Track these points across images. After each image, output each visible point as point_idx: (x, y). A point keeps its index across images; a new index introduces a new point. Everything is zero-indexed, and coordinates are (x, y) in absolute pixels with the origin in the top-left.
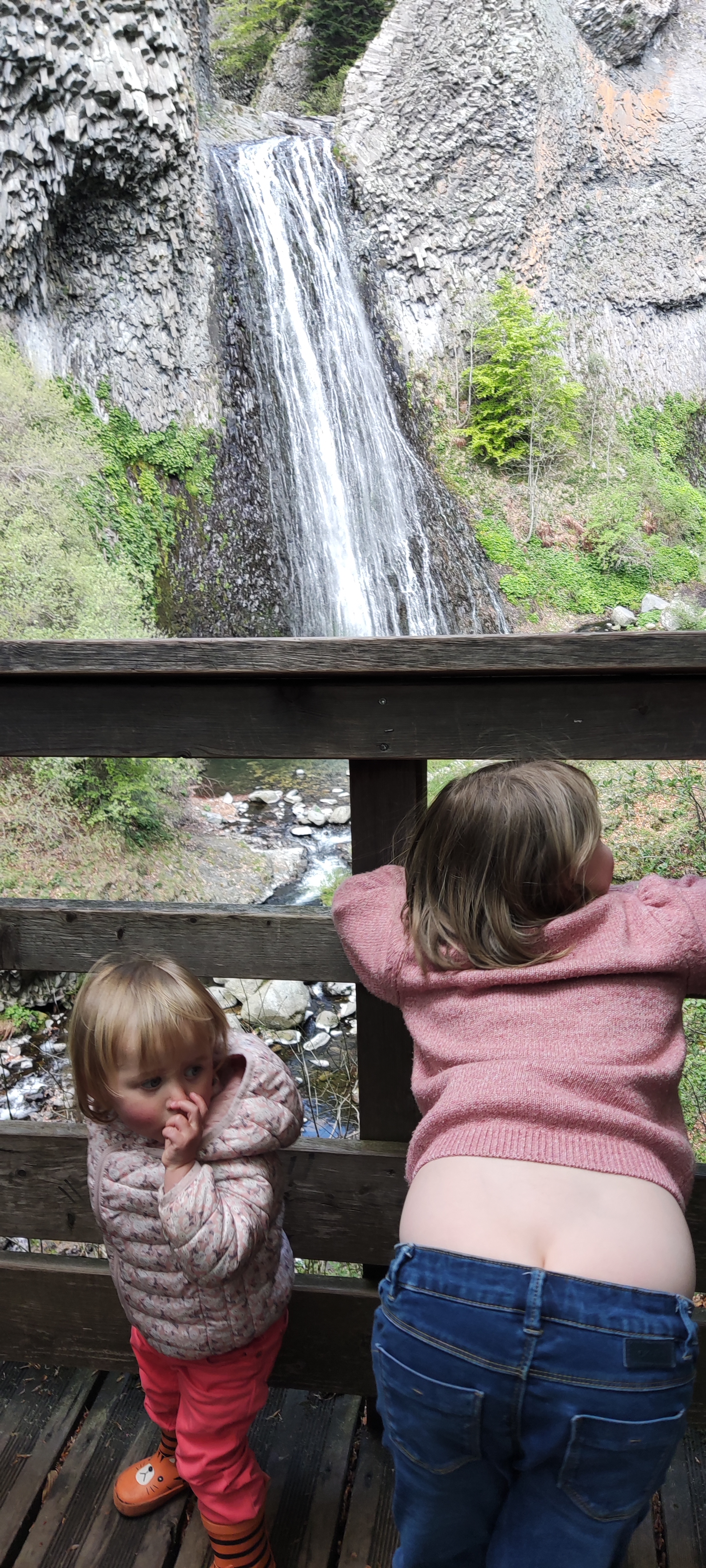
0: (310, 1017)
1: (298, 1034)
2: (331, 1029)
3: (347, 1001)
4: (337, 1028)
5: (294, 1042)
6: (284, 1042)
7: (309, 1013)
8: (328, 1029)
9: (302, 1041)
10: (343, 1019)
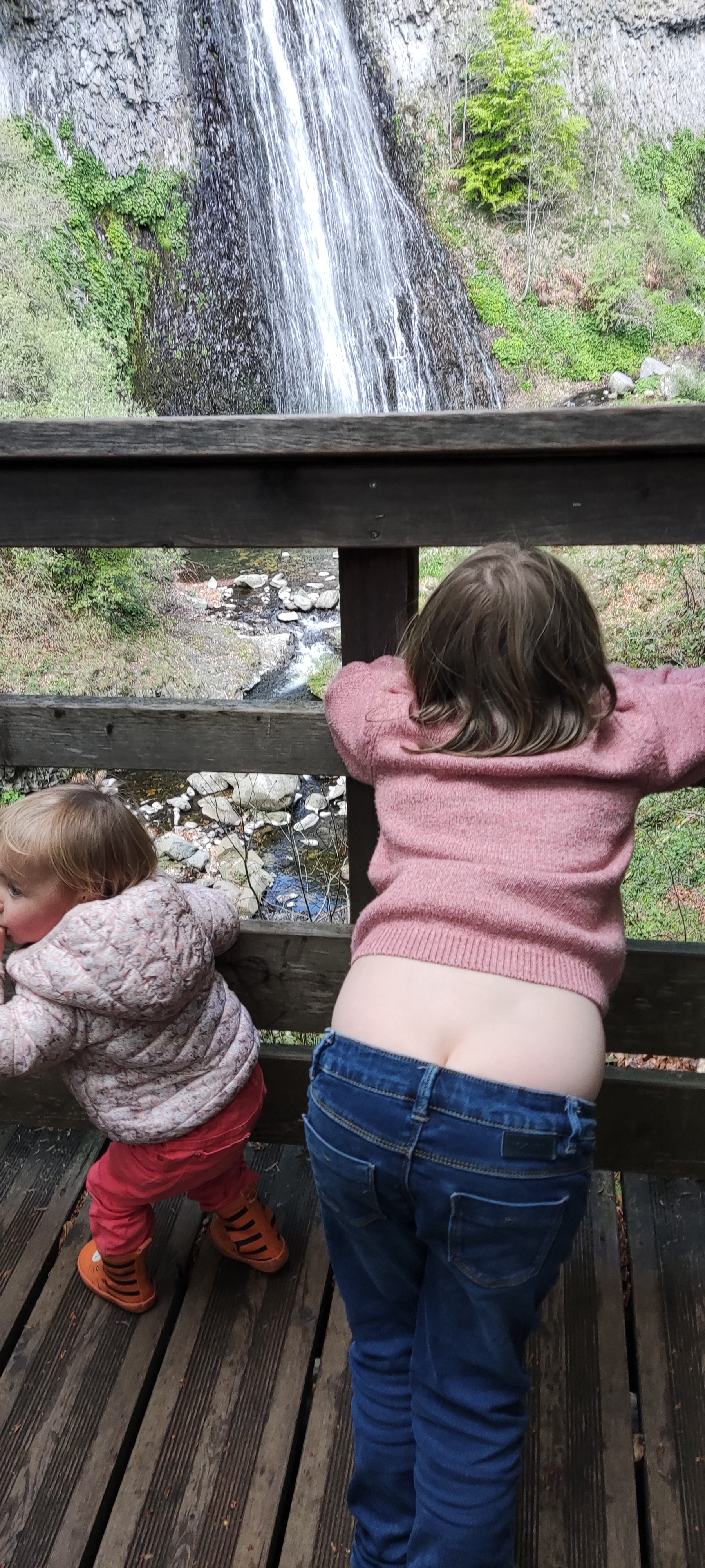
0: (299, 800)
1: (289, 816)
2: (320, 811)
3: (335, 784)
4: (326, 809)
5: (284, 823)
6: (275, 823)
7: (298, 796)
8: (317, 811)
9: (292, 823)
10: (332, 801)
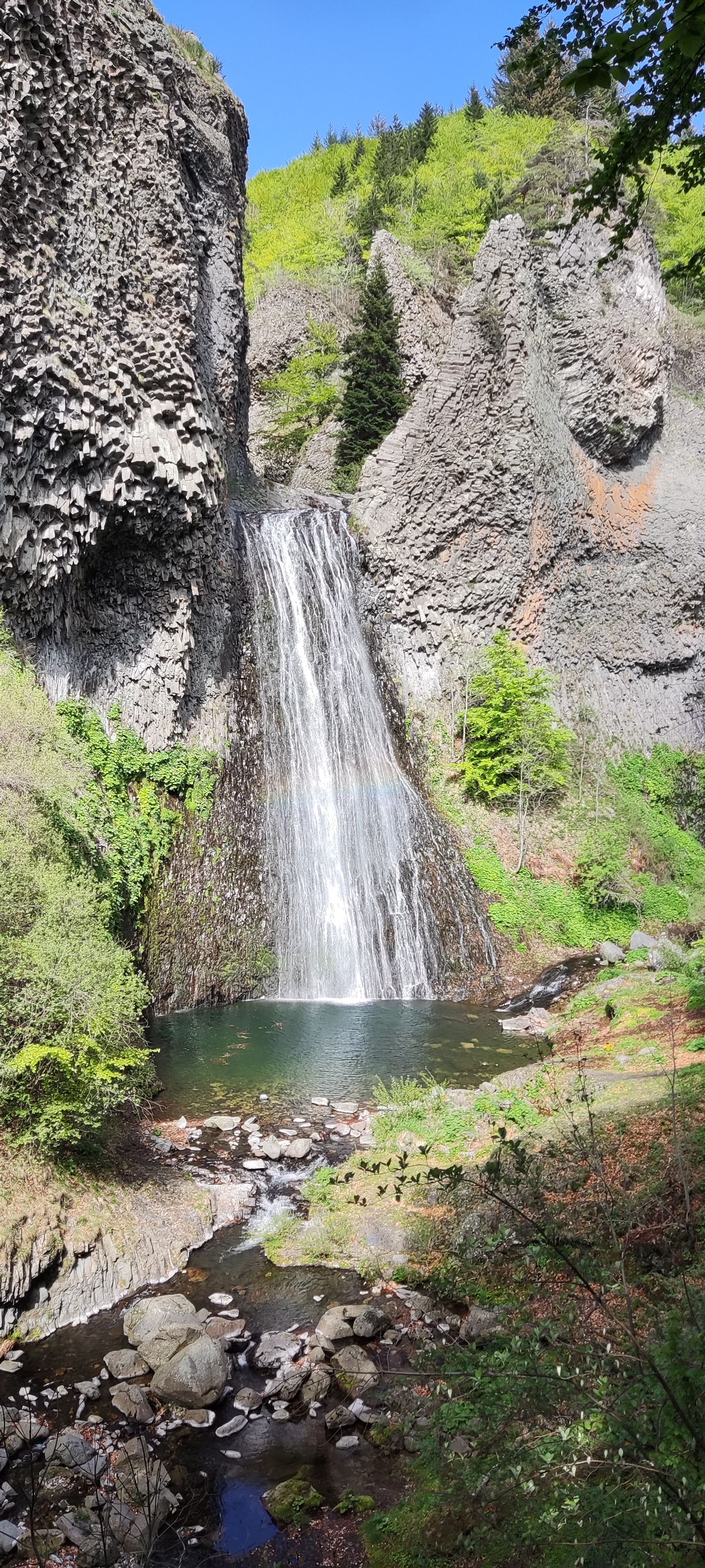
0: (229, 1393)
1: (212, 1415)
3: (273, 1377)
5: (206, 1425)
6: (195, 1424)
7: (229, 1389)
8: (246, 1412)
10: (266, 1399)
